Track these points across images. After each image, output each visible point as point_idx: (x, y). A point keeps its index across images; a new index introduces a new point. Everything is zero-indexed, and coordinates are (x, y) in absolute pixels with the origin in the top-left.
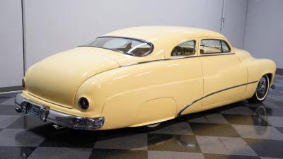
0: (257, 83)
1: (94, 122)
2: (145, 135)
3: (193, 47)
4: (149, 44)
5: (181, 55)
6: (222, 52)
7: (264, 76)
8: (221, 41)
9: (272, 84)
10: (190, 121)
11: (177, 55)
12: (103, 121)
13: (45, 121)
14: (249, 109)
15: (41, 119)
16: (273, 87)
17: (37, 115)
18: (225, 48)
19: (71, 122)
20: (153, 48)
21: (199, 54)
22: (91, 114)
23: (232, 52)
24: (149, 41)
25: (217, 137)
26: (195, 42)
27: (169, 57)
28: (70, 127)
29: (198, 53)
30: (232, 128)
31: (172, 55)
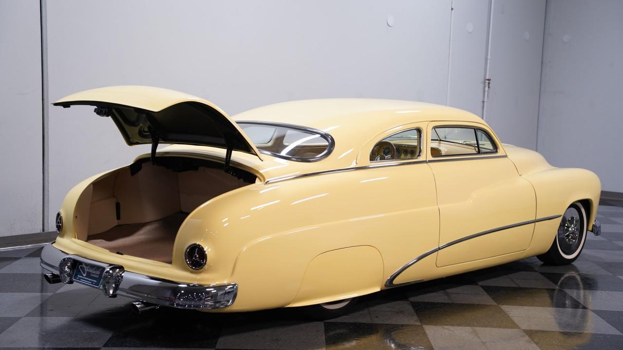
0: (559, 220)
1: (216, 295)
2: (320, 325)
3: (415, 144)
4: (325, 136)
5: (393, 158)
6: (479, 152)
7: (573, 205)
8: (476, 129)
9: (592, 222)
10: (413, 299)
11: (382, 158)
12: (233, 293)
13: (114, 296)
14: (542, 277)
15: (106, 292)
16: (596, 230)
17: (97, 284)
18: (486, 145)
19: (168, 294)
20: (332, 144)
21: (430, 158)
22: (210, 279)
23: (501, 152)
24: (324, 131)
25: (468, 329)
26: (419, 131)
27: (366, 162)
28: (167, 304)
29: (426, 155)
30: (502, 311)
31: (372, 158)
